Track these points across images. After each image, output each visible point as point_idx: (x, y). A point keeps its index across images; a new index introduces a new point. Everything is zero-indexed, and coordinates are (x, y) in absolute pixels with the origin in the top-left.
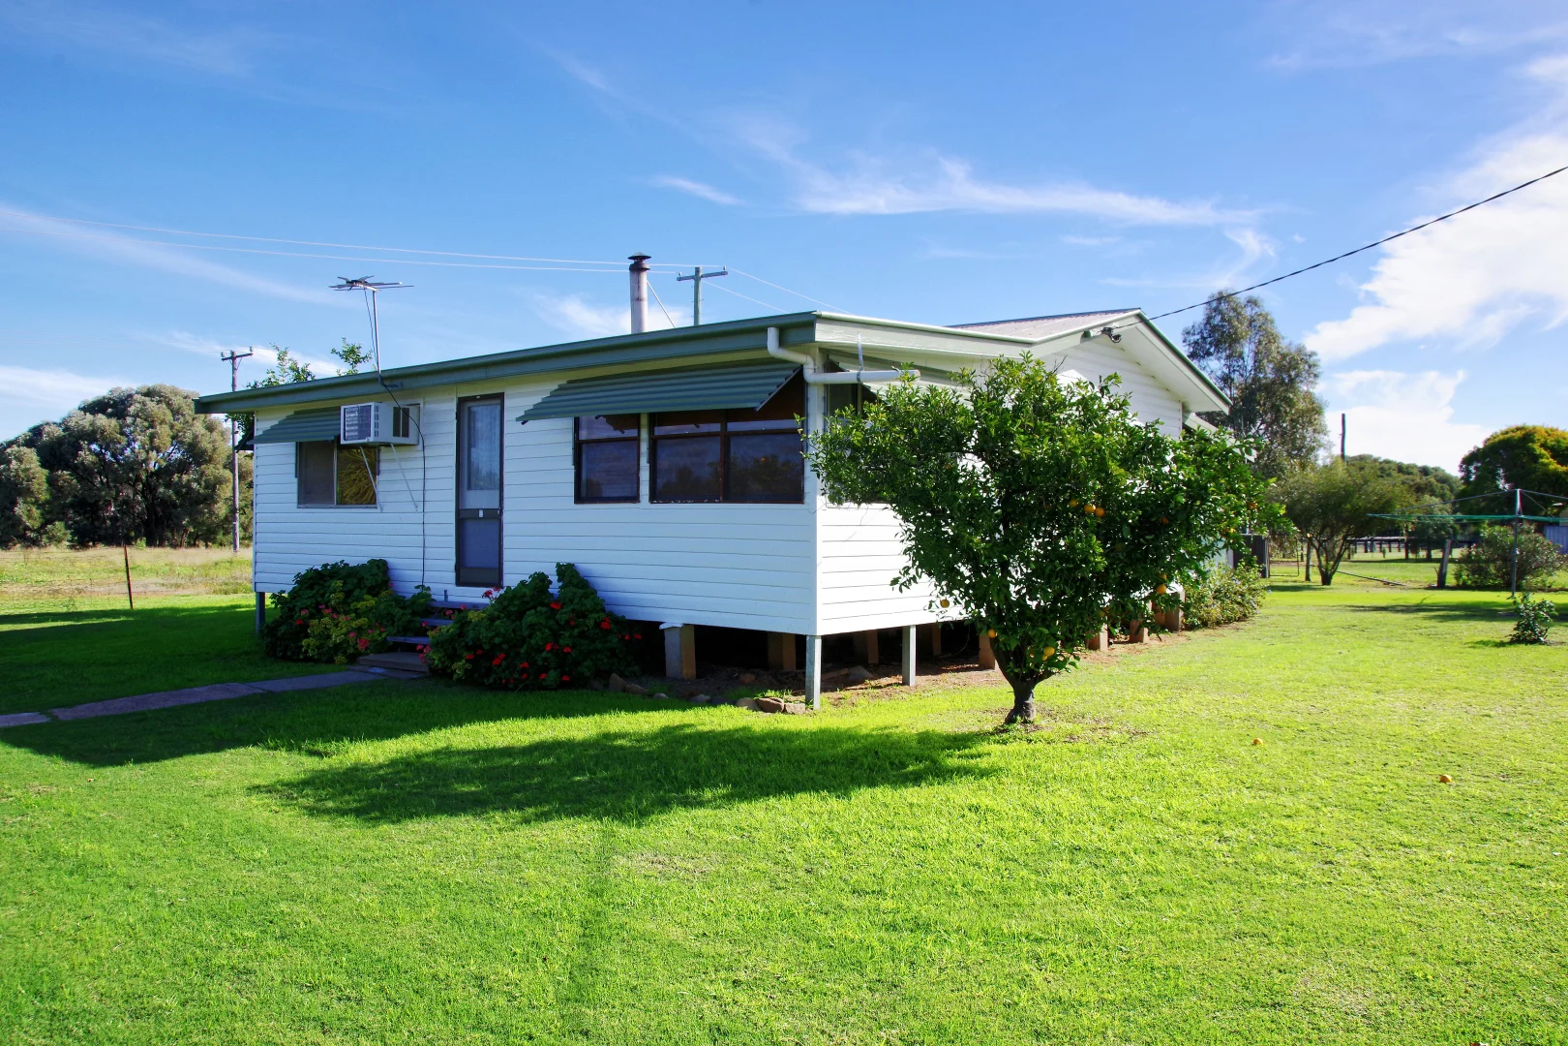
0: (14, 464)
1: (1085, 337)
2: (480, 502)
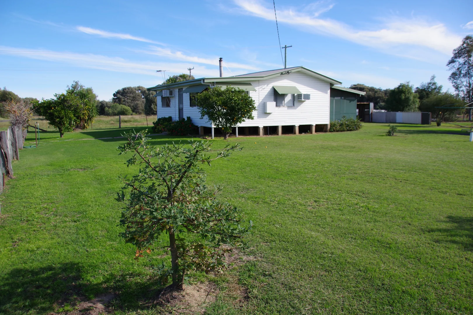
0: (151, 96)
1: (282, 74)
2: (181, 106)
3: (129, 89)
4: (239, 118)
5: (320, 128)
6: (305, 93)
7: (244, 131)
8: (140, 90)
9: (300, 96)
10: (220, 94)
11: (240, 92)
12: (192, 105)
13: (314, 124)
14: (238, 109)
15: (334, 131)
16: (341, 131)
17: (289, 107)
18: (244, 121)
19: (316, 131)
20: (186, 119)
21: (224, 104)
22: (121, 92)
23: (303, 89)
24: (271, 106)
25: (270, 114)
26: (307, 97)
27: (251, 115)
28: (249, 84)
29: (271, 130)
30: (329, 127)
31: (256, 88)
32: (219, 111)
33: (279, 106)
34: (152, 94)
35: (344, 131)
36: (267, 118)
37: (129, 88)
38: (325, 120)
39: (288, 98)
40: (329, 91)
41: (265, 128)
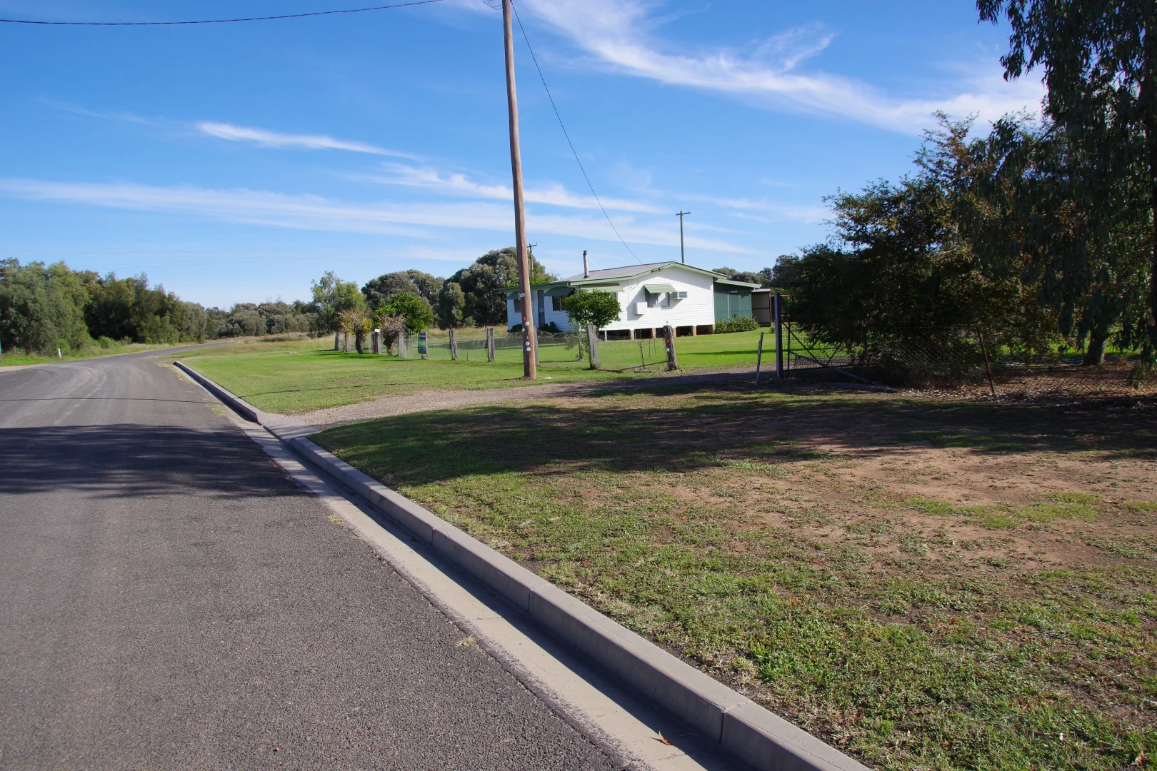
0: (451, 291)
1: (652, 271)
2: (542, 311)
3: (393, 278)
4: (606, 320)
5: (703, 330)
6: (681, 291)
7: (614, 335)
8: (412, 277)
9: (675, 294)
10: (586, 298)
11: (606, 294)
12: (556, 307)
13: (695, 325)
14: (605, 311)
15: (720, 332)
16: (730, 332)
17: (663, 307)
18: (610, 322)
19: (698, 333)
20: (549, 325)
21: (591, 307)
22: (379, 284)
23: (678, 286)
24: (642, 307)
25: (641, 315)
26: (684, 295)
27: (618, 317)
28: (616, 284)
29: (644, 334)
30: (714, 328)
31: (625, 288)
32: (586, 313)
33: (652, 306)
34: (453, 289)
35: (732, 332)
36: (639, 320)
37: (393, 276)
38: (709, 320)
39: (662, 297)
40: (712, 287)
41: (637, 331)
